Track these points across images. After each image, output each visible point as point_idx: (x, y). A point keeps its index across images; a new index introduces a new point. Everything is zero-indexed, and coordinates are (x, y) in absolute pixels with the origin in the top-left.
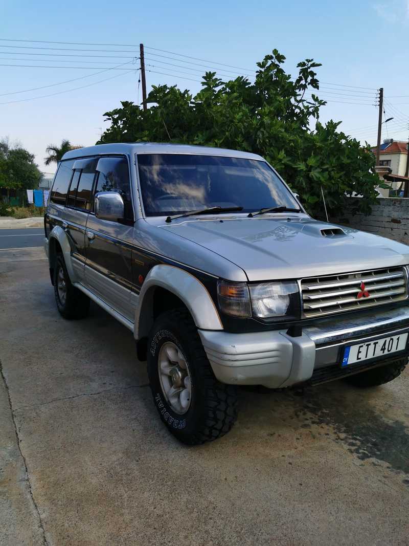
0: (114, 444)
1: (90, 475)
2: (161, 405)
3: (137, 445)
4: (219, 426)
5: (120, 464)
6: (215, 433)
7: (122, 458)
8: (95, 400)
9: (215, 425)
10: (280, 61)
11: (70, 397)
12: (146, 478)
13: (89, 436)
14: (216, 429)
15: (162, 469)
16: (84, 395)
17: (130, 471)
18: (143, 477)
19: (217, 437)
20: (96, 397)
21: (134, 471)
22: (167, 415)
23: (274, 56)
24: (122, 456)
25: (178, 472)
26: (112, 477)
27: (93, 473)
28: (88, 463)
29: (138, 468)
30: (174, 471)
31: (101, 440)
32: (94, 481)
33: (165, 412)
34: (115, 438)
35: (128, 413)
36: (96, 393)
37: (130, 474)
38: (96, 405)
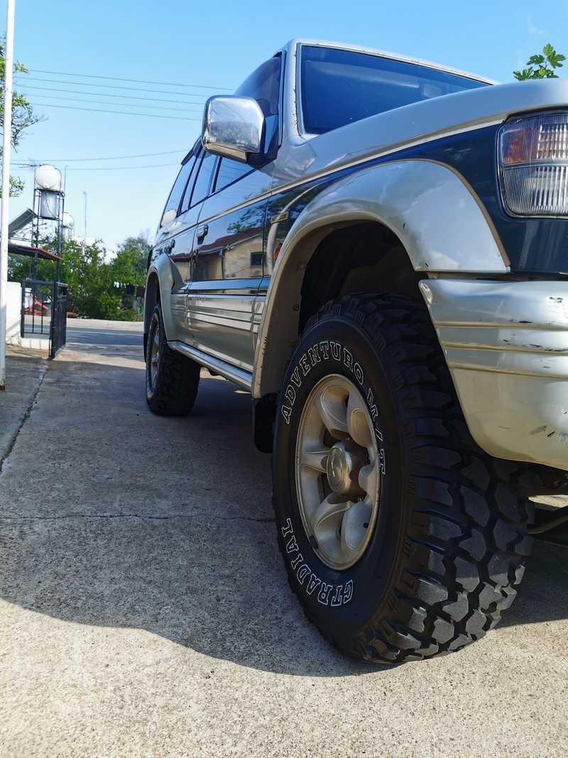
0: (160, 623)
1: (65, 688)
2: (293, 546)
3: (215, 636)
4: (458, 609)
5: (157, 674)
6: (442, 630)
7: (167, 660)
8: (154, 527)
9: (444, 603)
10: (555, 64)
11: (105, 514)
12: (218, 731)
13: (107, 592)
14: (447, 617)
15: (270, 712)
16: (136, 516)
17: (175, 701)
18: (211, 727)
19: (444, 649)
20: (156, 522)
21: (191, 703)
22: (304, 571)
23: (545, 57)
24: (169, 656)
25: (316, 733)
26: (121, 708)
27: (75, 686)
28: (76, 656)
29: (202, 695)
30: (307, 727)
31: (132, 607)
32: (67, 708)
33: (300, 564)
34: (167, 609)
35: (217, 561)
36: (162, 516)
37: (174, 708)
38: (152, 537)
